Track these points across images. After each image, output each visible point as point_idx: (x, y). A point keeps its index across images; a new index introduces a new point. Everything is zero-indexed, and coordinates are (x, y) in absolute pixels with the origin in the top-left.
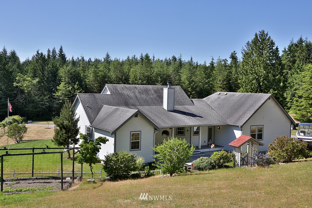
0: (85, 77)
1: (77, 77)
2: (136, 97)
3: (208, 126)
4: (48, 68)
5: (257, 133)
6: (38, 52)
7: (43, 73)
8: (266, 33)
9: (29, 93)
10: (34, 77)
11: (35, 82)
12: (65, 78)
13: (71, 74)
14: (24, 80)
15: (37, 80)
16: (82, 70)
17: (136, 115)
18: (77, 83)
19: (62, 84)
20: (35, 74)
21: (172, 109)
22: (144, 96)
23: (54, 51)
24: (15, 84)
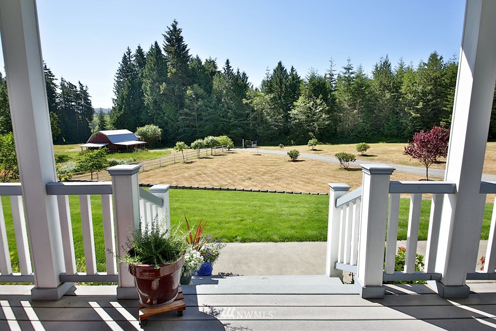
1: (321, 88)
10: (269, 92)
11: (267, 98)
12: (306, 92)
15: (271, 96)
18: (321, 96)
19: (301, 99)
20: (270, 89)
24: (245, 101)
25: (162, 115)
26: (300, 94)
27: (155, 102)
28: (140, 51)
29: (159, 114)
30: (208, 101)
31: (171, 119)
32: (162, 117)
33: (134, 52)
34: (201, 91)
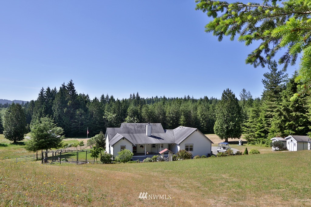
0: (141, 112)
1: (136, 113)
2: (135, 129)
3: (168, 144)
4: (122, 108)
5: (189, 148)
6: (117, 99)
7: (119, 111)
8: (230, 90)
9: (110, 122)
10: (114, 113)
11: (114, 116)
12: (130, 114)
13: (133, 111)
14: (109, 115)
15: (115, 115)
16: (140, 109)
17: (123, 138)
18: (136, 116)
19: (128, 117)
20: (115, 111)
21: (150, 135)
22: (139, 129)
23: (134, 95)
24: (104, 117)
25: (62, 122)
26: (127, 115)
27: (59, 116)
28: (49, 89)
29: (61, 122)
30: (86, 116)
31: (67, 124)
32: (62, 123)
33: (45, 90)
34: (83, 111)
